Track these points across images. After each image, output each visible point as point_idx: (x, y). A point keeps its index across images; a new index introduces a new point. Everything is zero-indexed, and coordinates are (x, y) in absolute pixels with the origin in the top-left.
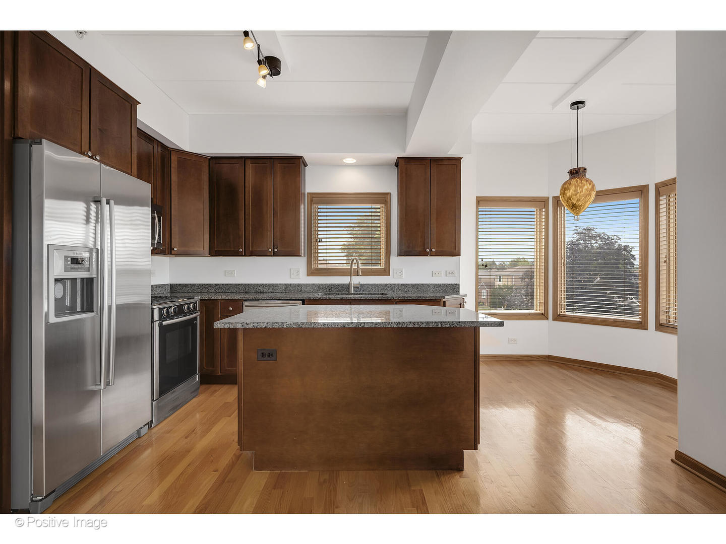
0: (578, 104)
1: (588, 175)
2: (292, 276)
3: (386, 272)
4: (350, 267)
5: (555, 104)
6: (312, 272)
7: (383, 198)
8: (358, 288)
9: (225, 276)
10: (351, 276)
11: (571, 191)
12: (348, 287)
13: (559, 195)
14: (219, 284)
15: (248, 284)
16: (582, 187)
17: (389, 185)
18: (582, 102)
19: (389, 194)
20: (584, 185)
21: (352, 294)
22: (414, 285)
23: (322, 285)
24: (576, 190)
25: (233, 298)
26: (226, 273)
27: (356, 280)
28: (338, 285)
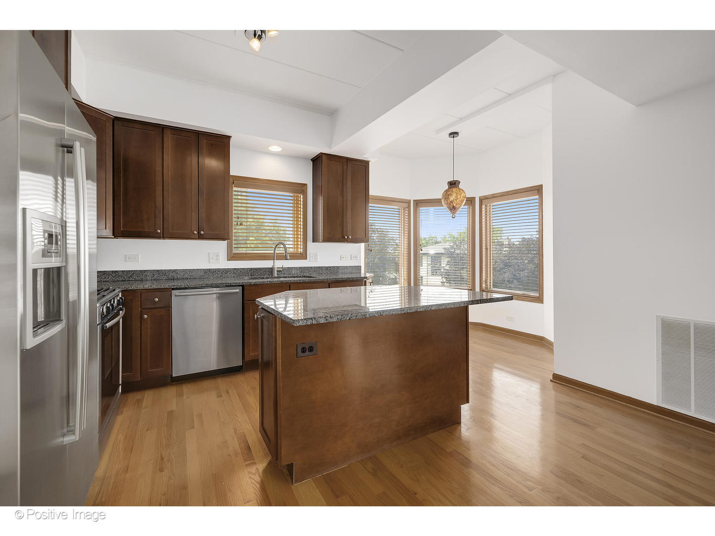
0: (454, 134)
1: (461, 186)
2: (211, 260)
3: (303, 256)
4: (273, 252)
5: (439, 131)
6: (232, 257)
7: (300, 188)
8: (281, 271)
9: (126, 261)
10: (274, 260)
11: (453, 197)
12: (271, 270)
13: (441, 198)
14: (117, 271)
15: (158, 271)
16: (460, 195)
17: (304, 176)
18: (457, 133)
19: (305, 185)
20: (461, 194)
21: (276, 278)
22: (327, 268)
23: (243, 269)
24: (456, 197)
25: (159, 287)
26: (127, 258)
27: (279, 264)
28: (260, 269)
